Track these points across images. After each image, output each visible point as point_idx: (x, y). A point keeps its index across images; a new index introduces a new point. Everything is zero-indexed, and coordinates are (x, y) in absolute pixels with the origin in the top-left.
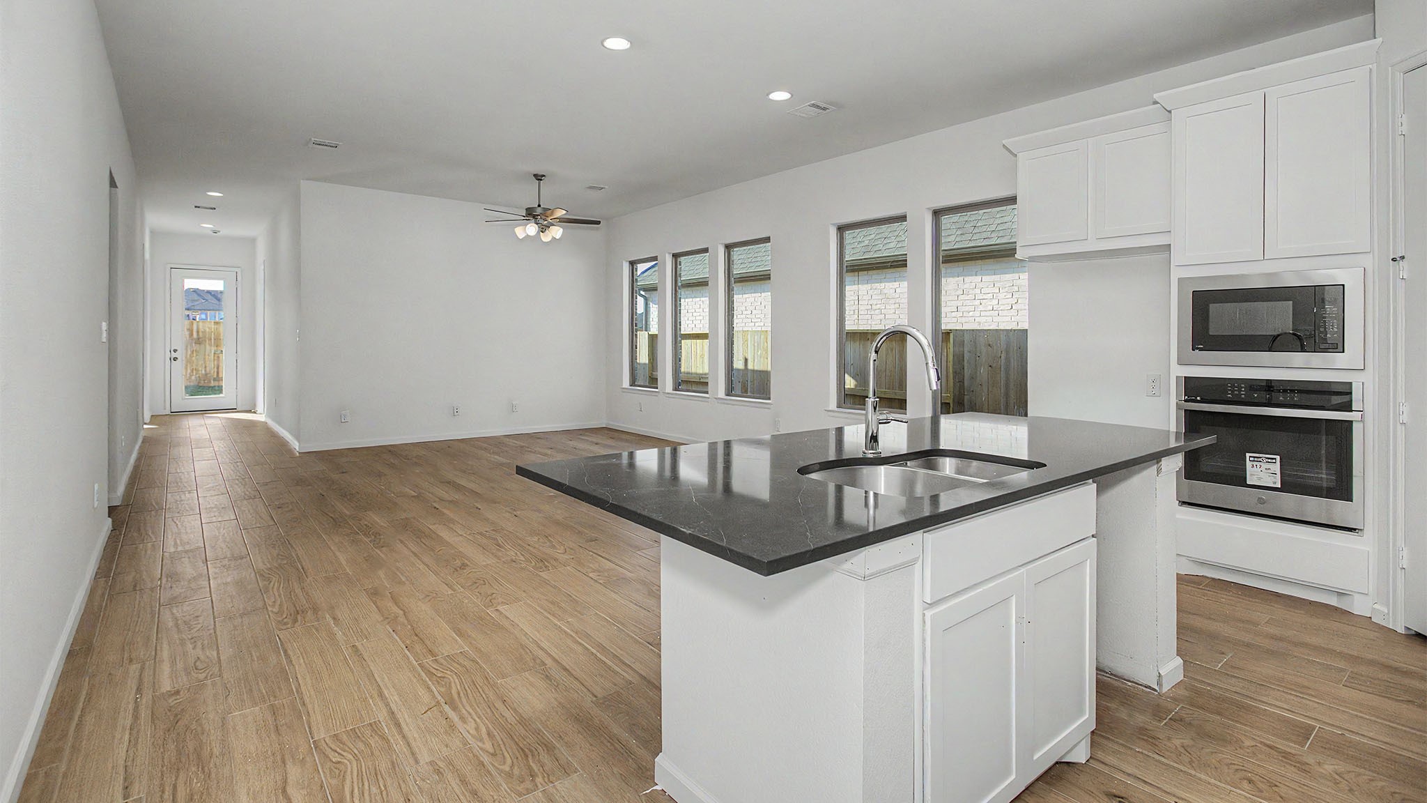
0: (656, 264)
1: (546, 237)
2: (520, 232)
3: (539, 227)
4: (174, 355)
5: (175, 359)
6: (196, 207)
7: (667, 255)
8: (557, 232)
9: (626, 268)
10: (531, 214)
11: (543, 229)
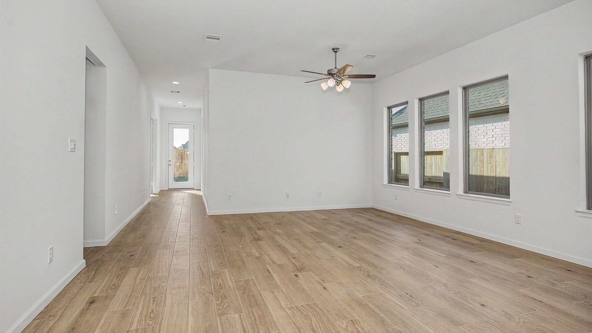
0: (406, 107)
1: (340, 89)
2: (324, 86)
3: (336, 82)
4: (170, 163)
5: (170, 165)
6: (171, 92)
7: (415, 99)
8: (347, 83)
9: (385, 111)
10: (331, 74)
11: (338, 83)
